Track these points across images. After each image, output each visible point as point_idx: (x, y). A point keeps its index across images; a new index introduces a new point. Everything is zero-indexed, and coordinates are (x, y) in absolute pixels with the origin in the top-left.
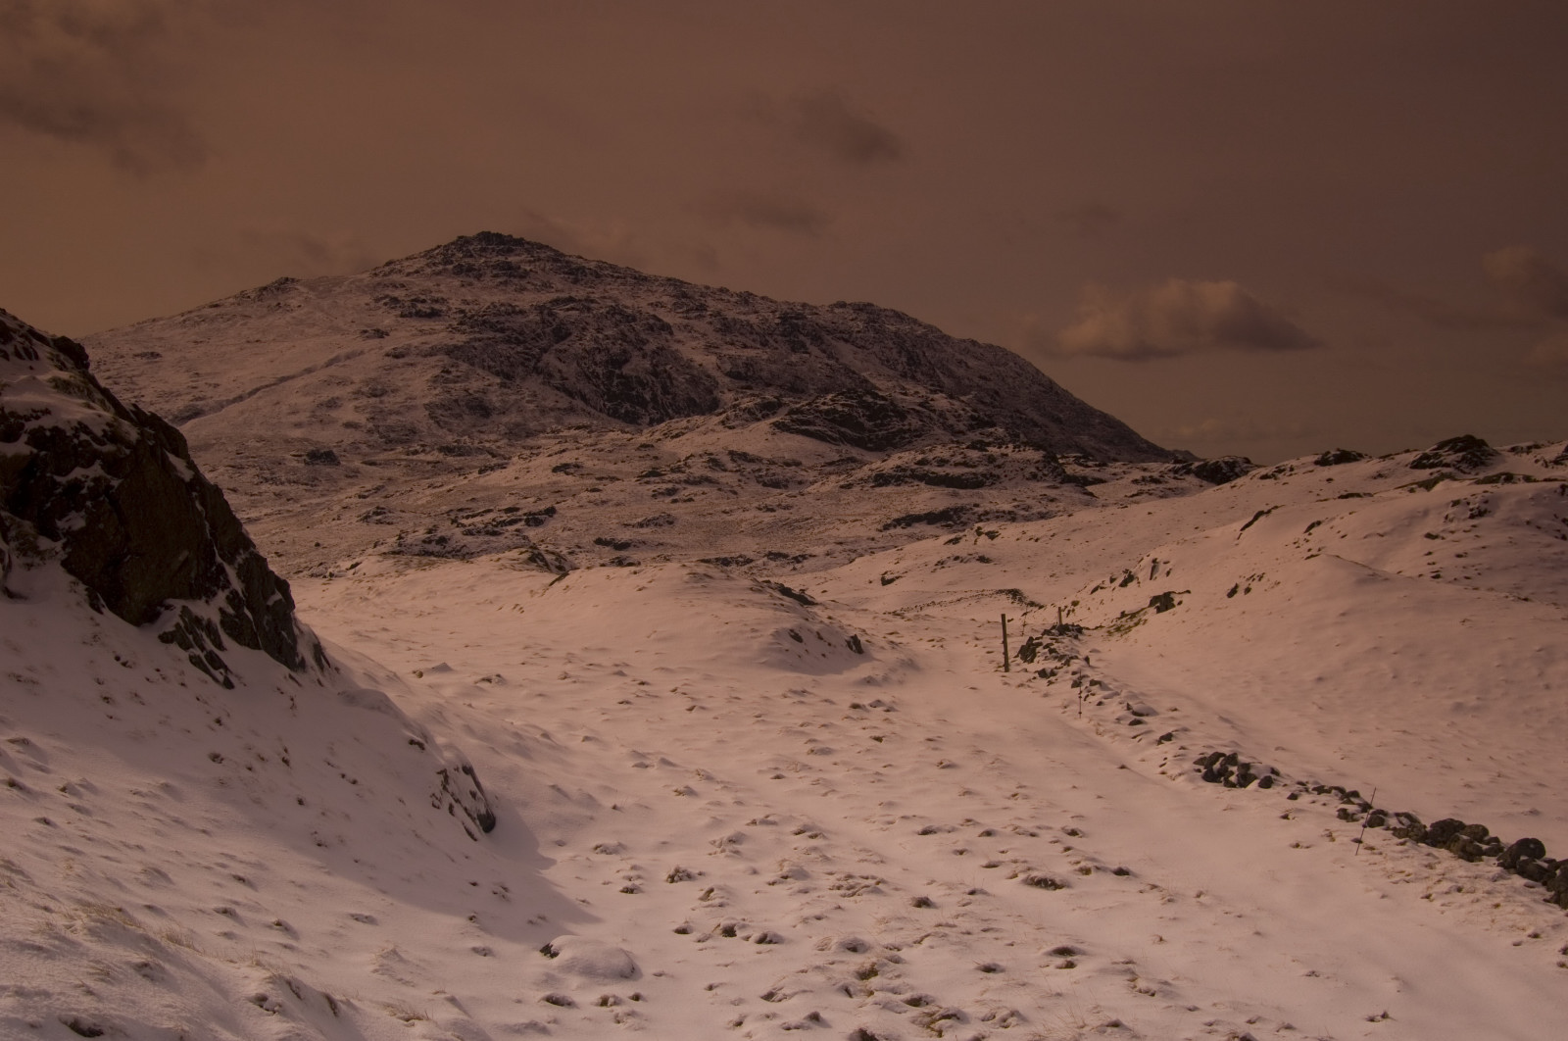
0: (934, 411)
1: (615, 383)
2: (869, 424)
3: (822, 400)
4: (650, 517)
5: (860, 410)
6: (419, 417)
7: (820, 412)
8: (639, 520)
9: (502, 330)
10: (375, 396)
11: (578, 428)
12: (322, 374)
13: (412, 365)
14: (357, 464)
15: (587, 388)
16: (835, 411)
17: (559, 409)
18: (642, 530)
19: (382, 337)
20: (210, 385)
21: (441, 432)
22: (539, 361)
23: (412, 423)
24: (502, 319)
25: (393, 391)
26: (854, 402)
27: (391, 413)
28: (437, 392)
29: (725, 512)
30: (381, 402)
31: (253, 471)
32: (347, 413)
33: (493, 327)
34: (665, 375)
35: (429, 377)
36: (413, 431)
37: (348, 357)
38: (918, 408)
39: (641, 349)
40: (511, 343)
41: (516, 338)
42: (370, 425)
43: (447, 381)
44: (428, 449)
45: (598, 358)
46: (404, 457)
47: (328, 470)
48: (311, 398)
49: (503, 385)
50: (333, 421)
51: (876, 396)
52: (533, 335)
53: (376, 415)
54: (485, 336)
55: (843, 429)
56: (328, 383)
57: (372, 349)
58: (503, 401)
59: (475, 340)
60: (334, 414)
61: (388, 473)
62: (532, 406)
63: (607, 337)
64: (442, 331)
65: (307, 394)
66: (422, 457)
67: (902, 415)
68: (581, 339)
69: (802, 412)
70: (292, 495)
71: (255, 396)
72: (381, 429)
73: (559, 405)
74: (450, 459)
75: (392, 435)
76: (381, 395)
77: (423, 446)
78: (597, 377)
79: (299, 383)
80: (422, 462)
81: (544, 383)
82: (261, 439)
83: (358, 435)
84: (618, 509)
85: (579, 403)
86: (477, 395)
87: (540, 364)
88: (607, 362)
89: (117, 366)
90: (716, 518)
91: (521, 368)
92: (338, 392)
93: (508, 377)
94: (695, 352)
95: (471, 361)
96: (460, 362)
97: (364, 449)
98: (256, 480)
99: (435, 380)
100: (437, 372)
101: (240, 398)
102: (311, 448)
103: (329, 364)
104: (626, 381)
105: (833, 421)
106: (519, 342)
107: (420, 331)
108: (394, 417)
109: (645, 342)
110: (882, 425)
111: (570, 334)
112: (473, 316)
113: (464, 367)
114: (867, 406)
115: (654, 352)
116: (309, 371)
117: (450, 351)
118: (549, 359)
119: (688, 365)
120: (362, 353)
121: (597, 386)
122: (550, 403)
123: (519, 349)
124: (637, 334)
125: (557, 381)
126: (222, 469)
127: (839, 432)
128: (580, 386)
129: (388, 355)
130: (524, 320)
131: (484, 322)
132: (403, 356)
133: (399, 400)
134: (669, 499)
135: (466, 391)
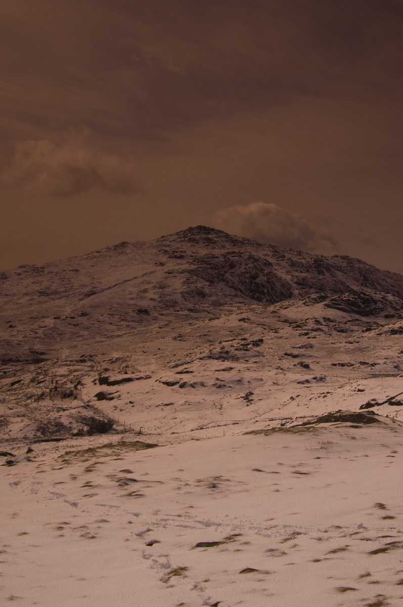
0: (388, 301)
1: (253, 285)
2: (362, 306)
3: (344, 296)
4: (303, 345)
5: (359, 300)
6: (178, 297)
7: (343, 300)
8: (299, 346)
9: (210, 264)
10: (161, 288)
11: (240, 303)
12: (141, 280)
13: (175, 277)
14: (156, 314)
15: (242, 288)
16: (349, 300)
17: (231, 295)
18: (301, 350)
19: (163, 266)
20: (98, 282)
21: (186, 303)
22: (224, 276)
23: (176, 299)
24: (210, 260)
25: (168, 287)
26: (357, 297)
27: (167, 295)
28: (185, 287)
29: (332, 343)
30: (164, 291)
31: (117, 317)
32: (151, 295)
33: (206, 263)
34: (272, 283)
35: (181, 281)
36: (176, 302)
37: (150, 273)
38: (381, 299)
39: (262, 272)
40: (213, 269)
41: (215, 267)
42: (160, 299)
43: (188, 283)
44: (183, 310)
45: (247, 276)
46: (173, 312)
47: (146, 317)
48: (137, 289)
49: (210, 285)
50: (145, 298)
51: (365, 294)
52: (221, 266)
53: (162, 295)
54: (203, 266)
55: (352, 308)
56: (143, 283)
57: (159, 271)
58: (210, 291)
59: (200, 267)
60: (146, 295)
61: (169, 318)
62: (221, 294)
63: (250, 268)
64: (185, 264)
65: (135, 287)
66: (181, 312)
67: (375, 302)
68: (240, 268)
69: (336, 300)
70: (133, 326)
71: (116, 287)
72: (164, 301)
73: (232, 294)
74: (192, 314)
75: (168, 304)
76: (164, 288)
77: (181, 308)
78: (246, 283)
79: (132, 283)
80: (182, 315)
81: (225, 285)
82: (118, 304)
83: (155, 303)
84: (287, 340)
85: (239, 293)
86: (200, 289)
87: (224, 278)
88: (250, 277)
89: (64, 274)
90: (329, 346)
91: (216, 279)
92: (147, 286)
93: (211, 282)
94: (283, 274)
95: (197, 276)
96: (193, 276)
97: (158, 309)
98: (119, 320)
99: (184, 282)
100: (185, 279)
101: (110, 288)
102: (138, 308)
103: (143, 275)
104: (257, 285)
105: (348, 304)
106: (216, 269)
107: (178, 264)
108: (168, 297)
109: (264, 270)
110: (368, 306)
111: (235, 266)
112: (198, 258)
113: (195, 278)
114: (362, 298)
115: (267, 274)
116: (136, 278)
117: (189, 272)
118: (228, 276)
119: (280, 279)
120: (155, 272)
121: (246, 287)
122: (228, 293)
123: (216, 272)
124: (260, 267)
125: (230, 284)
126: (105, 315)
127: (351, 309)
128: (239, 286)
129: (165, 273)
130: (218, 260)
131: (203, 261)
132: (171, 273)
133: (170, 290)
134: (306, 337)
135: (196, 287)
